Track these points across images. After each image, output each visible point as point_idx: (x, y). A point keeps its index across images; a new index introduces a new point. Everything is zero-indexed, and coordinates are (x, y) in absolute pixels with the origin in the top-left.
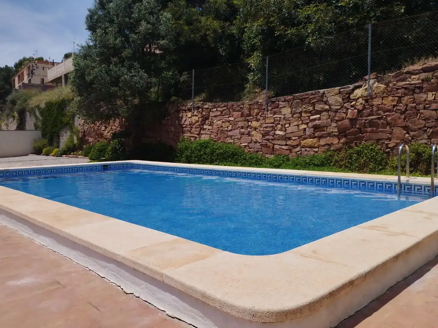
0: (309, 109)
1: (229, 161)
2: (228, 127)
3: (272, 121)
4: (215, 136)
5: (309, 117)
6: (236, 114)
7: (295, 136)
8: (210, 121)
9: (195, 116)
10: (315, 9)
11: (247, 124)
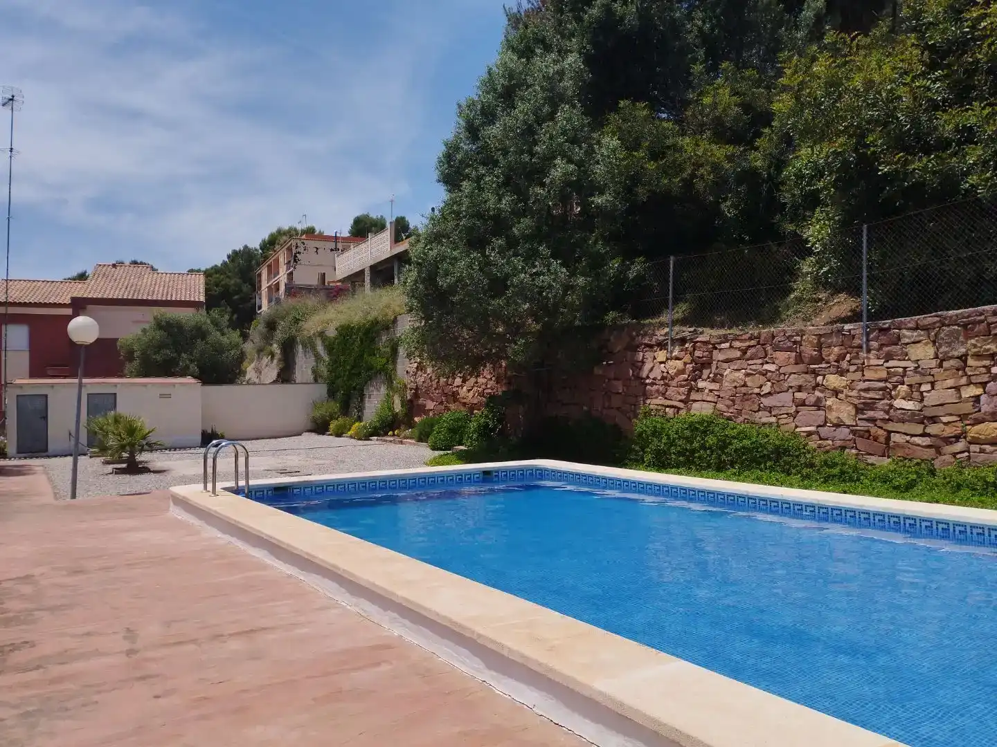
0: (988, 350)
1: (766, 469)
2: (761, 387)
3: (884, 375)
4: (728, 407)
5: (988, 368)
6: (781, 356)
7: (951, 415)
8: (713, 371)
9: (676, 360)
10: (986, 112)
11: (811, 380)
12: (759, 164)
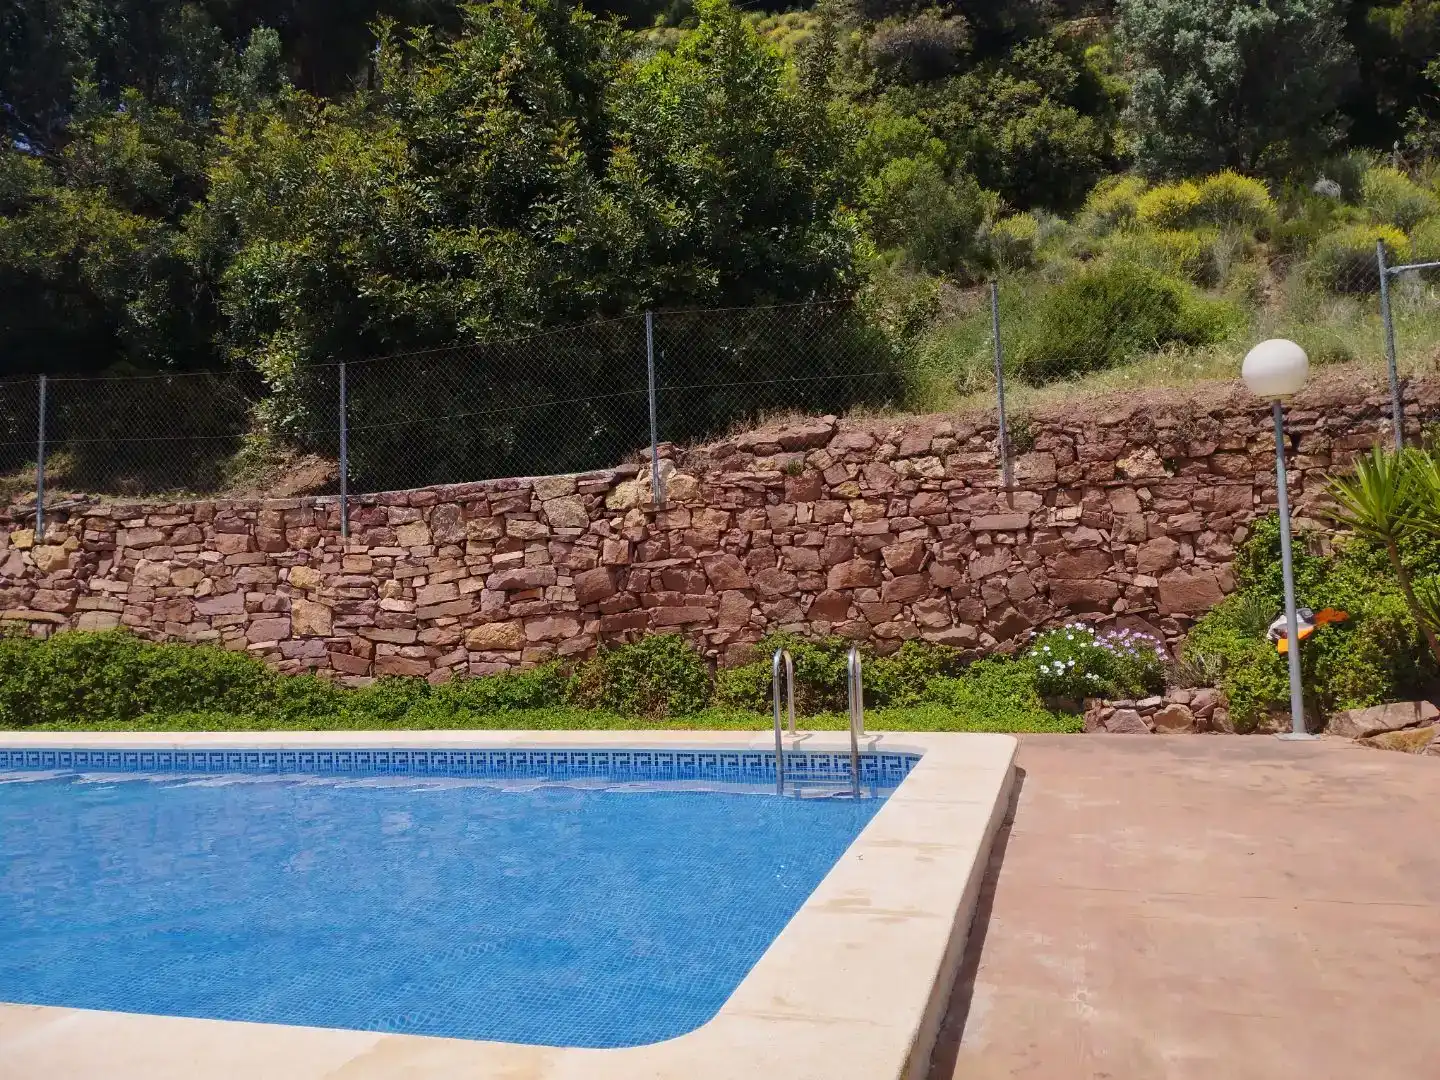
0: (490, 534)
1: (202, 707)
2: (195, 586)
3: (367, 566)
4: (143, 618)
5: (489, 556)
6: (227, 540)
7: (447, 616)
8: (116, 564)
9: (50, 544)
10: (485, 241)
11: (271, 574)
12: (186, 252)
